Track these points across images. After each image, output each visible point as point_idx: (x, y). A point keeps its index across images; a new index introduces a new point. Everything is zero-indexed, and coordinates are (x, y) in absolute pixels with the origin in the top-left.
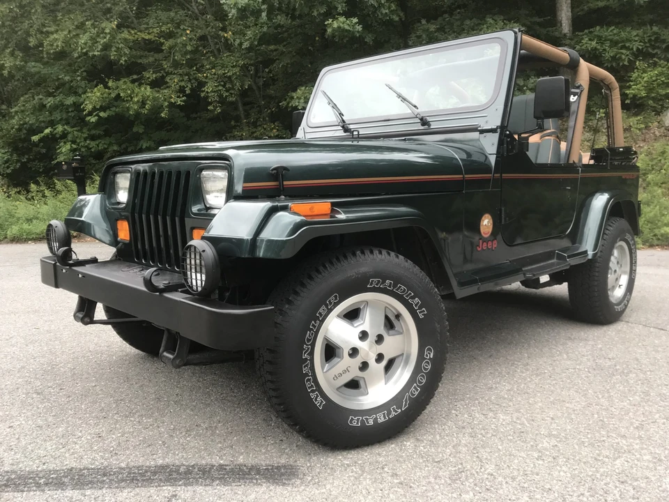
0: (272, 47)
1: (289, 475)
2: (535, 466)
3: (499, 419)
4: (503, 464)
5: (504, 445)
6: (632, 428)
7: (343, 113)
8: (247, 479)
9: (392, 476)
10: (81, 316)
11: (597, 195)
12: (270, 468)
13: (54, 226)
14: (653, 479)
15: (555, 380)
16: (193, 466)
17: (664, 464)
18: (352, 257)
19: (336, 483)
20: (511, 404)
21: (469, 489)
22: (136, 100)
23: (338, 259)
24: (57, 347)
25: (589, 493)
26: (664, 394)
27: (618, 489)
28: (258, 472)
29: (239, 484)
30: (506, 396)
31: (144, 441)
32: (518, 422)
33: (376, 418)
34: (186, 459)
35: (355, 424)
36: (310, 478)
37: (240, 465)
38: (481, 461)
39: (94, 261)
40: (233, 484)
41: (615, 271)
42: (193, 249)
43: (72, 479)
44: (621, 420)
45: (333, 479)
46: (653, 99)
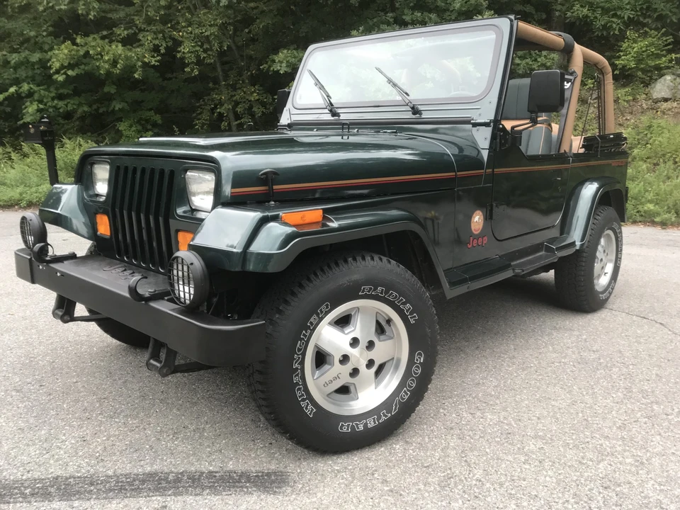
0: (252, 5)
1: (279, 483)
2: (522, 472)
3: (486, 419)
4: (490, 468)
5: (492, 448)
6: (615, 428)
7: (330, 95)
8: (237, 487)
9: (383, 483)
10: (61, 314)
11: (587, 183)
12: (260, 474)
13: (28, 219)
14: (635, 484)
15: (540, 375)
16: (182, 473)
17: (646, 467)
18: (343, 264)
19: (327, 490)
20: (498, 402)
21: (458, 497)
22: (107, 58)
23: (330, 267)
24: (34, 337)
25: (573, 500)
26: (646, 390)
27: (602, 495)
28: (249, 479)
29: (230, 493)
30: (493, 393)
31: (131, 445)
32: (505, 421)
33: (366, 424)
34: (174, 465)
35: (345, 430)
36: (300, 486)
37: (230, 472)
38: (469, 466)
39: (72, 257)
40: (224, 493)
41: (602, 260)
42: (180, 261)
43: (59, 489)
44: (604, 419)
45: (324, 486)
46: (643, 71)
